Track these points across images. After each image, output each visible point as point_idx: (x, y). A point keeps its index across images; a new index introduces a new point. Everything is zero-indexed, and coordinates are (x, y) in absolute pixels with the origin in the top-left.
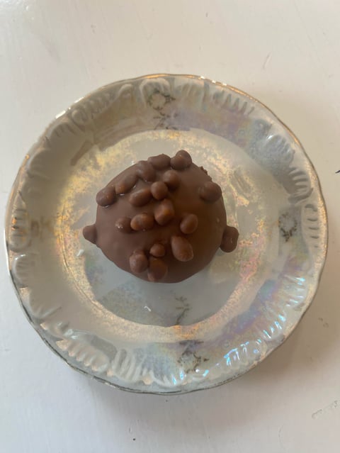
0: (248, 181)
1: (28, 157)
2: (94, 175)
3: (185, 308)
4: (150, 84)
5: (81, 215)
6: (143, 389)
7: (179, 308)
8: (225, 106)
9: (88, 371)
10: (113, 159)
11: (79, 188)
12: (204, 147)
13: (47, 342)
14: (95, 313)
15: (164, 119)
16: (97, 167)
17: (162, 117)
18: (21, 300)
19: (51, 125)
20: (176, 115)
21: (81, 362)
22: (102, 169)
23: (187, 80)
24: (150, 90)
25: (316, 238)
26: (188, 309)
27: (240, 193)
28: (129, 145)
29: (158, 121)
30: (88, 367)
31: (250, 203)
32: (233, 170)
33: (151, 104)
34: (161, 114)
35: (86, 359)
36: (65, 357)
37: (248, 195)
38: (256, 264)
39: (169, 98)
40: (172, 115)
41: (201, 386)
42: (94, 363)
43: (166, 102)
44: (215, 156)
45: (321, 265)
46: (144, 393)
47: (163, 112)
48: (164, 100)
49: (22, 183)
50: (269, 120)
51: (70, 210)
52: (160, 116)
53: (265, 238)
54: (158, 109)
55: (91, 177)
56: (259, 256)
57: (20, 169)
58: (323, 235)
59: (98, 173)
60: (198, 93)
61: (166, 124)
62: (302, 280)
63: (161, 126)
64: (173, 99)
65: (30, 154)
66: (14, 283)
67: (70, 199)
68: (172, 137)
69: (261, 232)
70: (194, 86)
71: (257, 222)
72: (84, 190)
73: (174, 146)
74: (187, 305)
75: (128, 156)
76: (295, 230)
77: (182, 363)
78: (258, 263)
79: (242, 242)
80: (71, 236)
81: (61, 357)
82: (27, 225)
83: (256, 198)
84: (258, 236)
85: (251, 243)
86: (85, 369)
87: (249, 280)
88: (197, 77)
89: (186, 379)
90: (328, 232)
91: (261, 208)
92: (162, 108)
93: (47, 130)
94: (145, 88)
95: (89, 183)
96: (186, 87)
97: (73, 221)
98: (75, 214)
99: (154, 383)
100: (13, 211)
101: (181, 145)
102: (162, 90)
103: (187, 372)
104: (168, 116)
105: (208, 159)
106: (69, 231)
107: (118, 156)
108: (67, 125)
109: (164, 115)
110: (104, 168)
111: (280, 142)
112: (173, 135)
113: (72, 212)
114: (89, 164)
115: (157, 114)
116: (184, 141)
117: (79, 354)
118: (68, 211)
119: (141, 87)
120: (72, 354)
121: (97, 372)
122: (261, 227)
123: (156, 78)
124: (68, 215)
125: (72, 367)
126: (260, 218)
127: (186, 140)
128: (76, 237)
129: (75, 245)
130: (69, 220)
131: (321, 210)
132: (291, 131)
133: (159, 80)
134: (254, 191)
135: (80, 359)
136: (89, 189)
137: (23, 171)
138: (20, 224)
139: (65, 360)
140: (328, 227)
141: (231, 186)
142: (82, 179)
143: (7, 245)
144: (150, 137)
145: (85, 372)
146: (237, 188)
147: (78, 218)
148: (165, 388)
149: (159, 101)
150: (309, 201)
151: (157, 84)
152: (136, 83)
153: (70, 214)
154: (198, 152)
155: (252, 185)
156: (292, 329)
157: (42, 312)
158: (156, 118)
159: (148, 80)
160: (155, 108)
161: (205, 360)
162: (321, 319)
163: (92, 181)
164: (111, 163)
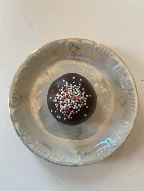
0: (108, 83)
1: (19, 69)
2: (46, 77)
3: (81, 132)
4: (71, 42)
5: (40, 93)
6: (64, 164)
7: (79, 132)
8: (100, 53)
9: (42, 157)
10: (54, 71)
11: (39, 82)
12: (91, 68)
13: (25, 144)
14: (44, 133)
16: (47, 74)
18: (15, 127)
19: (29, 56)
21: (39, 153)
22: (49, 75)
23: (86, 42)
24: (71, 44)
25: (133, 107)
26: (82, 133)
27: (104, 87)
28: (60, 66)
29: (73, 57)
30: (42, 155)
31: (108, 92)
32: (102, 78)
33: (70, 50)
34: (74, 54)
35: (41, 152)
36: (33, 151)
37: (107, 88)
38: (109, 116)
39: (78, 48)
40: (79, 55)
41: (87, 163)
42: (44, 153)
43: (76, 50)
46: (64, 165)
47: (75, 53)
48: (76, 49)
49: (16, 80)
50: (117, 59)
51: (36, 91)
52: (73, 55)
53: (113, 106)
54: (73, 52)
55: (45, 78)
56: (111, 112)
57: (16, 74)
58: (136, 105)
59: (48, 76)
60: (90, 47)
61: (76, 58)
62: (128, 123)
63: (74, 59)
64: (79, 49)
65: (20, 68)
66: (12, 120)
67: (36, 87)
68: (78, 64)
69: (112, 103)
70: (88, 44)
71: (110, 99)
74: (82, 131)
75: (60, 70)
77: (80, 154)
78: (110, 115)
79: (104, 107)
80: (36, 101)
81: (31, 150)
82: (18, 96)
83: (110, 90)
84: (111, 105)
85: (108, 107)
87: (107, 122)
88: (89, 41)
89: (81, 160)
90: (138, 104)
91: (112, 94)
92: (75, 52)
93: (28, 58)
94: (69, 43)
95: (44, 81)
96: (85, 44)
97: (37, 96)
98: (38, 92)
99: (68, 162)
100: (13, 91)
102: (76, 45)
103: (82, 158)
104: (77, 55)
106: (35, 99)
107: (56, 70)
109: (75, 55)
111: (121, 68)
112: (79, 63)
113: (36, 92)
114: (44, 73)
116: (83, 65)
117: (38, 149)
118: (35, 91)
119: (67, 43)
120: (36, 150)
121: (45, 157)
122: (112, 101)
123: (73, 40)
124: (35, 93)
125: (35, 155)
126: (112, 98)
127: (84, 65)
128: (38, 102)
129: (37, 105)
130: (35, 95)
131: (136, 96)
132: (125, 64)
133: (74, 41)
134: (110, 87)
135: (39, 152)
136: (43, 83)
137: (17, 74)
138: (15, 96)
139: (33, 152)
141: (101, 84)
142: (41, 78)
143: (10, 104)
144: (69, 63)
145: (40, 157)
146: (103, 85)
147: (39, 94)
148: (73, 164)
149: (74, 49)
150: (131, 92)
151: (74, 42)
152: (65, 41)
153: (35, 92)
155: (109, 84)
157: (24, 132)
158: (72, 55)
159: (70, 41)
160: (72, 52)
161: (89, 153)
162: (134, 138)
163: (45, 80)
164: (53, 73)
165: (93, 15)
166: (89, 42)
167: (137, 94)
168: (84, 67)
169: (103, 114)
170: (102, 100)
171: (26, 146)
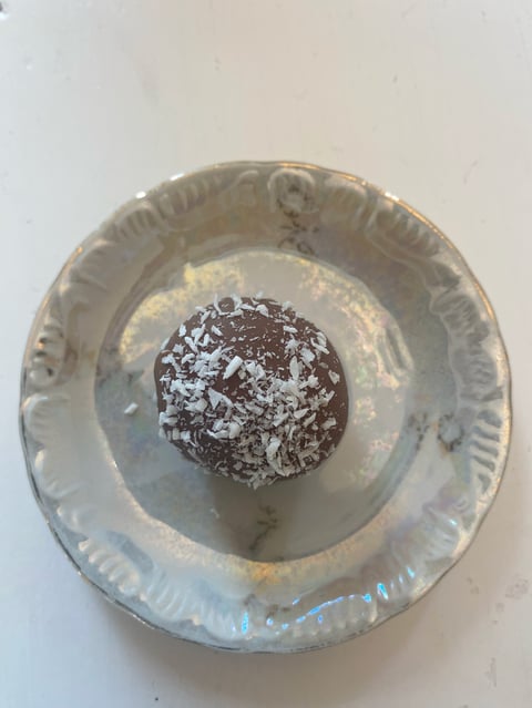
1: (80, 250)
4: (287, 176)
5: (143, 351)
7: (261, 523)
8: (392, 234)
13: (56, 535)
15: (297, 232)
17: (294, 228)
18: (29, 465)
19: (124, 209)
20: (316, 230)
22: (189, 288)
23: (343, 182)
24: (285, 184)
26: (274, 527)
29: (287, 233)
30: (111, 585)
33: (280, 206)
34: (294, 223)
35: (111, 570)
36: (80, 563)
40: (311, 228)
44: (362, 304)
45: (485, 506)
47: (298, 221)
49: (64, 287)
50: (455, 268)
52: (292, 225)
54: (292, 215)
57: (65, 267)
58: (499, 462)
60: (356, 206)
61: (299, 239)
62: (453, 523)
63: (290, 240)
65: (83, 246)
66: (25, 439)
70: (353, 194)
72: (155, 314)
73: (304, 276)
74: (275, 521)
75: (232, 276)
76: (459, 443)
77: (250, 606)
81: (74, 562)
82: (58, 352)
86: (104, 587)
88: (359, 180)
90: (507, 458)
92: (296, 216)
93: (118, 214)
94: (278, 180)
95: (164, 306)
96: (340, 191)
98: (135, 347)
99: (203, 629)
101: (315, 276)
102: (304, 189)
104: (304, 229)
105: (351, 305)
107: (217, 273)
108: (148, 213)
109: (297, 226)
110: (193, 287)
113: (131, 345)
115: (289, 222)
116: (320, 271)
117: (100, 562)
119: (273, 176)
121: (123, 594)
125: (87, 579)
131: (506, 424)
133: (300, 173)
136: (163, 314)
138: (49, 349)
139: (78, 568)
140: (508, 451)
141: (377, 353)
145: (103, 592)
147: (137, 355)
148: (214, 638)
150: (491, 405)
151: (297, 178)
152: (267, 169)
153: (127, 346)
154: (338, 291)
156: (422, 593)
157: (58, 488)
158: (285, 227)
159: (285, 170)
160: (285, 213)
161: (285, 610)
162: (470, 580)
163: (170, 303)
164: (204, 282)
165: (395, 79)
166: (357, 187)
167: (511, 418)
168: (324, 279)
169: (366, 470)
170: (373, 414)
171: (60, 541)
